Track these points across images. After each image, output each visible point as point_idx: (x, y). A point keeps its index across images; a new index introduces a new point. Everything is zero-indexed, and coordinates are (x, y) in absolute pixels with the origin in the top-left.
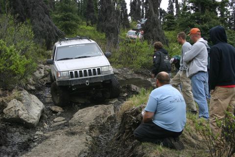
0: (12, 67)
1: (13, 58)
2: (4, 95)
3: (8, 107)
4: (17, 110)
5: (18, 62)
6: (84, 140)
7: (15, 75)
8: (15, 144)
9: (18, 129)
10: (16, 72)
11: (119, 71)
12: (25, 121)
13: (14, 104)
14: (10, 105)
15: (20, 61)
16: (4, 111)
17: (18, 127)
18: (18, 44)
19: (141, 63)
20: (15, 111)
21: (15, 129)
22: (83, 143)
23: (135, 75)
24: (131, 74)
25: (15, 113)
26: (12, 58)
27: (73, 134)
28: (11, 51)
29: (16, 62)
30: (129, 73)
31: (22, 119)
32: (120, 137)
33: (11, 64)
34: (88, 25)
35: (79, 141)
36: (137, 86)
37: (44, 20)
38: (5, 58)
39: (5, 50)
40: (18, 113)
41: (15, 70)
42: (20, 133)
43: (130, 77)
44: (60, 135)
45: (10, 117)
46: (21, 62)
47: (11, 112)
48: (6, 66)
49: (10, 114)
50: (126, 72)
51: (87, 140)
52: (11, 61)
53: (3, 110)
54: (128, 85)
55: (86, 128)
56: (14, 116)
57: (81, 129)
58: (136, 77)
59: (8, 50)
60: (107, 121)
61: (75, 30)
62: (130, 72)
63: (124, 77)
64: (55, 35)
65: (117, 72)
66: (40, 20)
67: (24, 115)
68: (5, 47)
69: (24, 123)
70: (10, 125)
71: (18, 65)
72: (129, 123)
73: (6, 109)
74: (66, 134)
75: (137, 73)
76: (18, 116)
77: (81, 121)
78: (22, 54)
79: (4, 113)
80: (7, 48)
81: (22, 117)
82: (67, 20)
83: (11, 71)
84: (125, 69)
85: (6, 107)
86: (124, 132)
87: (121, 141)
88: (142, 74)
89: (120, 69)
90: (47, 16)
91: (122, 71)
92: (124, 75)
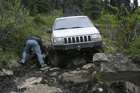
11: (109, 58)
24: (127, 64)
30: (123, 62)
34: (111, 14)
36: (136, 84)
37: (73, 9)
43: (124, 69)
50: (119, 60)
54: (119, 83)
58: (134, 70)
61: (99, 17)
62: (125, 60)
63: (115, 68)
65: (106, 59)
66: (70, 9)
75: (135, 61)
82: (93, 10)
84: (118, 54)
89: (111, 55)
90: (75, 5)
91: (114, 58)
92: (116, 65)
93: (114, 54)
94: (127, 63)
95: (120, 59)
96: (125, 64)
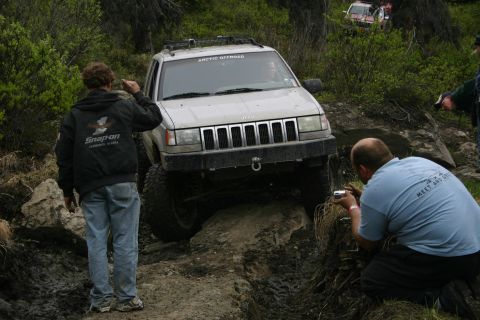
0: (44, 97)
1: (47, 73)
2: (25, 169)
3: (35, 200)
4: (56, 206)
5: (61, 81)
6: (230, 289)
7: (52, 116)
8: (50, 296)
9: (59, 258)
10: (55, 108)
12: (77, 237)
13: (48, 190)
14: (39, 194)
15: (65, 80)
16: (24, 208)
17: (58, 253)
18: (62, 36)
19: (385, 89)
20: (52, 209)
21: (49, 256)
22: (227, 298)
23: (368, 120)
24: (357, 120)
25: (52, 215)
26: (44, 71)
27: (201, 272)
28: (42, 53)
29: (55, 82)
30: (349, 116)
31: (69, 231)
32: (324, 284)
33: (42, 88)
35: (216, 292)
38: (28, 72)
39: (28, 52)
40: (60, 215)
41: (52, 103)
42: (64, 267)
43: (352, 127)
44: (166, 274)
45: (38, 225)
46: (69, 83)
47: (42, 212)
48: (30, 92)
49: (39, 218)
51: (237, 289)
52: (42, 80)
53: (20, 207)
55: (234, 257)
56: (49, 224)
57: (223, 260)
58: (369, 127)
59: (35, 50)
60: (291, 242)
62: (354, 113)
63: (338, 127)
64: (157, 14)
67: (75, 221)
68: (27, 42)
69: (75, 241)
70: (39, 246)
71: (60, 90)
72: (349, 247)
73: (30, 203)
74: (182, 273)
75: (371, 115)
76: (59, 222)
77: (222, 240)
78: (71, 61)
79: (23, 215)
80: (33, 46)
81: (69, 226)
83: (42, 105)
84: (340, 104)
85: (28, 199)
86: (337, 271)
87: (326, 295)
88: (386, 118)
91: (333, 111)
92: (338, 122)
93: (334, 104)
94: (358, 118)
95: (344, 112)
96: (354, 119)
